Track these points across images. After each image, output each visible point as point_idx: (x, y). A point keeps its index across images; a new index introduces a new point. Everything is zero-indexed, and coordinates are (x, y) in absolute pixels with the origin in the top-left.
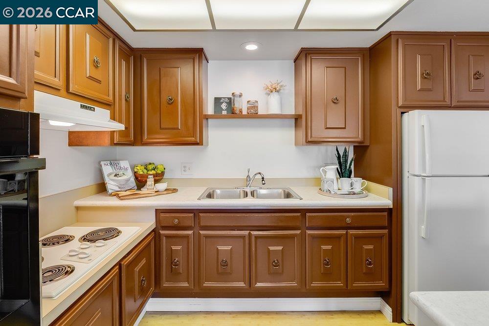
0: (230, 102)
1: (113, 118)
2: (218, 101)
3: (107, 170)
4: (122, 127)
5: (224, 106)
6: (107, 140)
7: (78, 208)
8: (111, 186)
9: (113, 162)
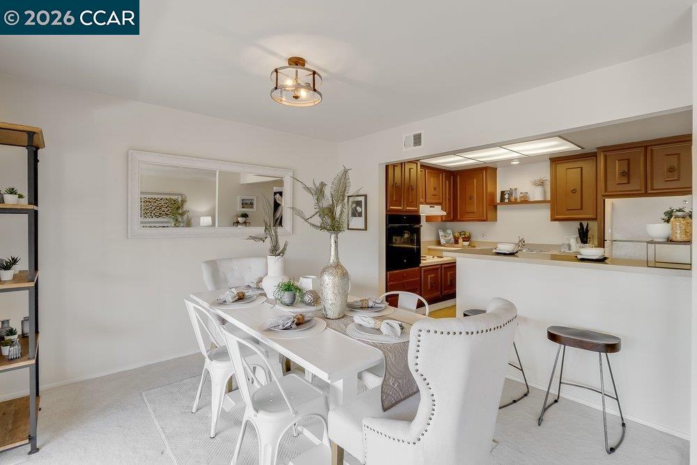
0: (510, 194)
1: (442, 209)
2: (503, 193)
3: (441, 233)
4: (445, 213)
5: (506, 196)
6: (440, 219)
7: (429, 249)
8: (443, 241)
9: (444, 230)
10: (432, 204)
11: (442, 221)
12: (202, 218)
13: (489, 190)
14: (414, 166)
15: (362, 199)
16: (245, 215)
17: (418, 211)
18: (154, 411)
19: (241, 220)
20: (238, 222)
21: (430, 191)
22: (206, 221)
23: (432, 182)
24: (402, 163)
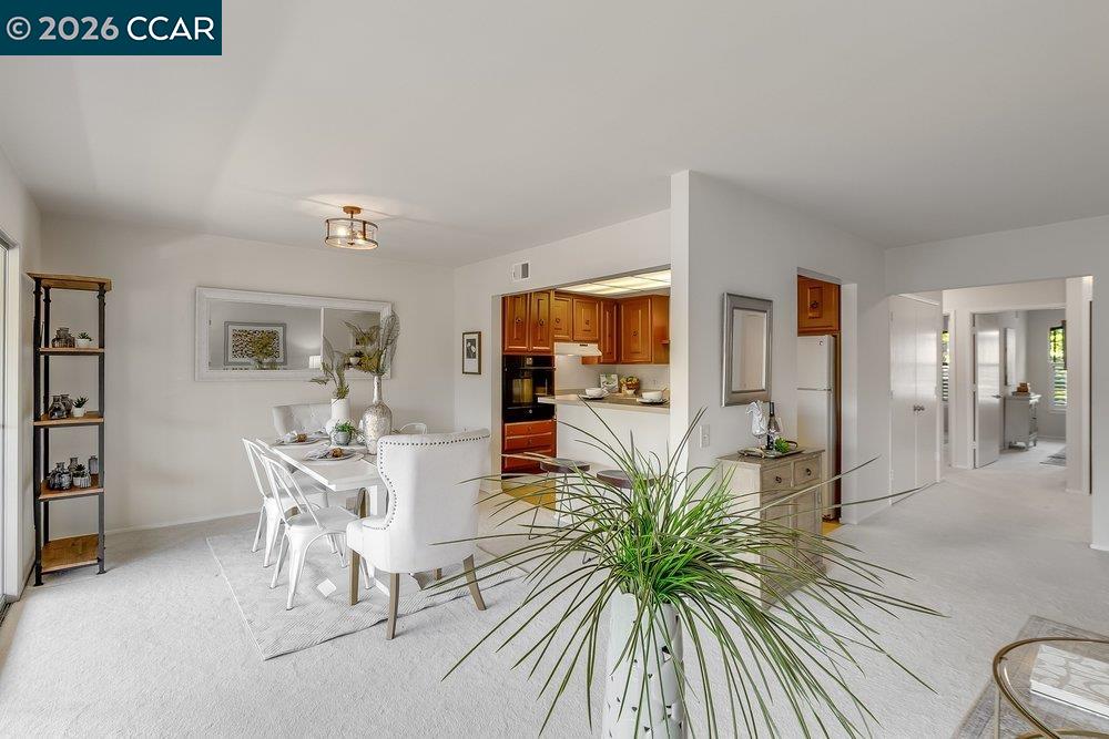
1: (599, 348)
3: (603, 379)
4: (603, 354)
6: (596, 360)
9: (606, 375)
10: (583, 342)
11: (599, 363)
12: (311, 358)
13: (655, 324)
14: (545, 297)
15: (475, 336)
16: (359, 355)
17: (552, 351)
18: (215, 550)
19: (352, 360)
20: (349, 364)
21: (581, 325)
22: (316, 361)
23: (583, 314)
24: (526, 295)
